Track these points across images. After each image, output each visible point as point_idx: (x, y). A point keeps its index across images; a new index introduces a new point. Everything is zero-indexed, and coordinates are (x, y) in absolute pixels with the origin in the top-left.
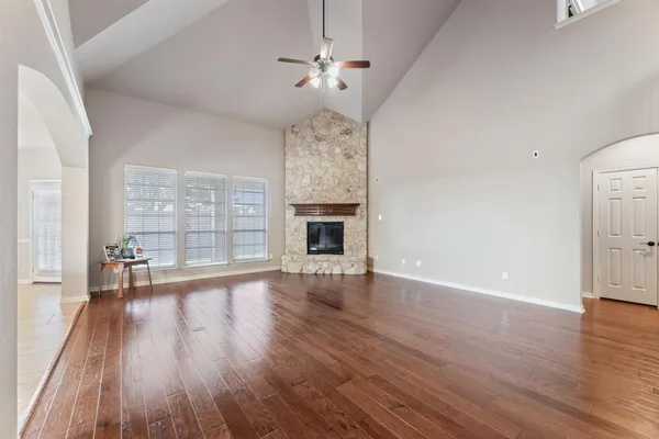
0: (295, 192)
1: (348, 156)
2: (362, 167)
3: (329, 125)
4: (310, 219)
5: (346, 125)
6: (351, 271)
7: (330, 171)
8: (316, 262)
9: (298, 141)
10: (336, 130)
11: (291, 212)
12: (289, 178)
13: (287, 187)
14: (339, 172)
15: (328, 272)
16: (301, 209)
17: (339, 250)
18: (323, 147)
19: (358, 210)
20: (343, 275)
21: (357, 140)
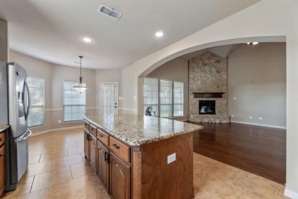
0: (194, 88)
1: (218, 72)
2: (225, 77)
3: (209, 59)
4: (201, 99)
5: (217, 58)
6: (224, 122)
7: (210, 79)
8: (208, 118)
9: (196, 65)
10: (213, 61)
11: (192, 96)
12: (191, 81)
13: (190, 86)
14: (214, 79)
15: (213, 122)
16: (196, 95)
17: (214, 113)
18: (207, 68)
19: (223, 95)
20: (220, 123)
21: (222, 65)
